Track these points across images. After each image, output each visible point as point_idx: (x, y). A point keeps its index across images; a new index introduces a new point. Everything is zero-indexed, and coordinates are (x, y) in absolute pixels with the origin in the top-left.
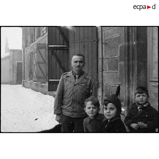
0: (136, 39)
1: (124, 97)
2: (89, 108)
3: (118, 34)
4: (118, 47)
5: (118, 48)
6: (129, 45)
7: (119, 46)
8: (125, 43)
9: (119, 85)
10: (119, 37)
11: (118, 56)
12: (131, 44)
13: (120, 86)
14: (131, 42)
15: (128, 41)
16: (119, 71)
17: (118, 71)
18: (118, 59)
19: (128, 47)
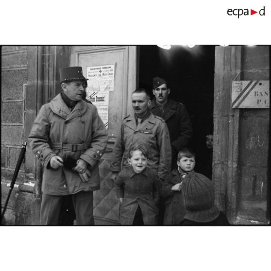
0: (55, 78)
1: (35, 165)
2: (137, 159)
3: (22, 65)
4: (21, 85)
5: (23, 87)
6: (43, 84)
7: (24, 85)
8: (37, 82)
9: (24, 146)
10: (25, 70)
11: (22, 100)
12: (47, 84)
13: (27, 148)
14: (47, 81)
15: (43, 78)
16: (23, 124)
17: (21, 124)
18: (21, 105)
19: (43, 87)
